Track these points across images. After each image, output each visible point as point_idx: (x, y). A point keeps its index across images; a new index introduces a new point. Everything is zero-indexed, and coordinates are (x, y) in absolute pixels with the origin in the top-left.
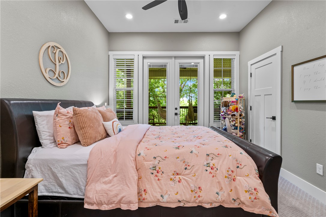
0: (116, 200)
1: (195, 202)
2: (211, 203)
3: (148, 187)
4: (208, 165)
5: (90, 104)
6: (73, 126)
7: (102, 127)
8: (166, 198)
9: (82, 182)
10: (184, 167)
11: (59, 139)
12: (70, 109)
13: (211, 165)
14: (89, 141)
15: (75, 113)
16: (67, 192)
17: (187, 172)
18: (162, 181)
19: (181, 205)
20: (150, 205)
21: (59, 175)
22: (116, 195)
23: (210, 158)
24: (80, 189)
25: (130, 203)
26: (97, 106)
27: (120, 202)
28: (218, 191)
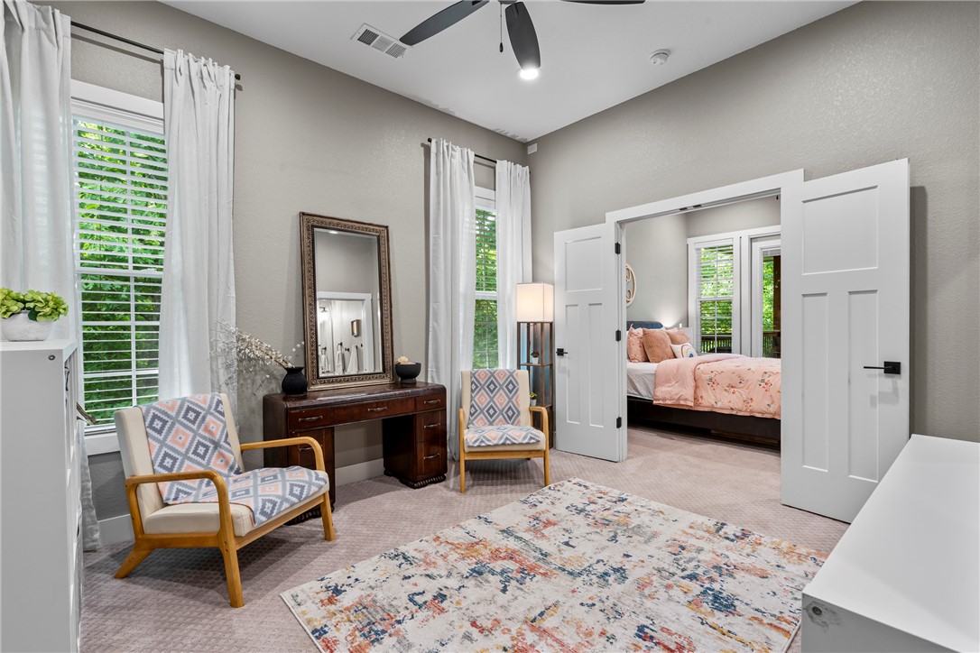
0: (677, 397)
1: (746, 411)
2: (763, 414)
3: (704, 394)
4: (763, 381)
5: (659, 326)
6: (643, 346)
7: (669, 349)
8: (719, 405)
9: (651, 387)
10: (738, 381)
11: (632, 356)
12: (640, 331)
13: (766, 381)
14: (657, 359)
15: (645, 334)
16: (640, 394)
17: (741, 385)
18: (716, 391)
19: (734, 413)
20: (706, 410)
21: (634, 381)
22: (677, 394)
23: (767, 375)
24: (650, 392)
25: (686, 400)
26: (667, 329)
27: (679, 399)
28: (769, 403)
